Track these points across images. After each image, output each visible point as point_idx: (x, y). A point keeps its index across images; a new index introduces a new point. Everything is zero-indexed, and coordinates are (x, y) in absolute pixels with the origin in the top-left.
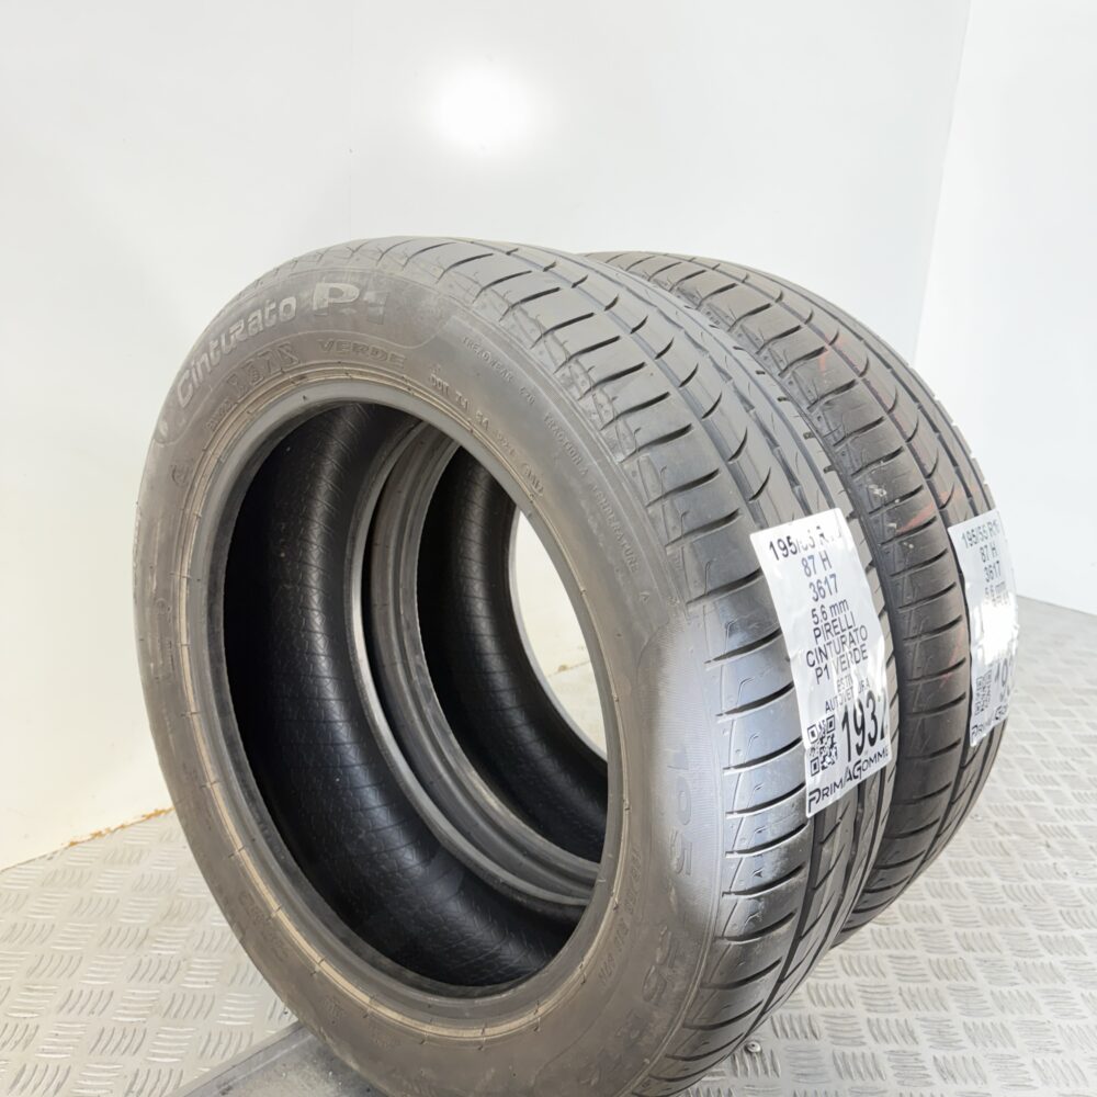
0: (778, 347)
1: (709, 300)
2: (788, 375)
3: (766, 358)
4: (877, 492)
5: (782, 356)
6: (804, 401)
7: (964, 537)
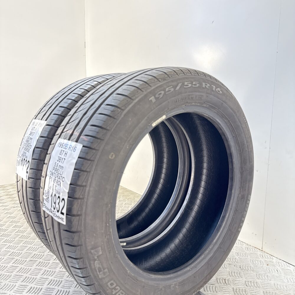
7: (59, 143)
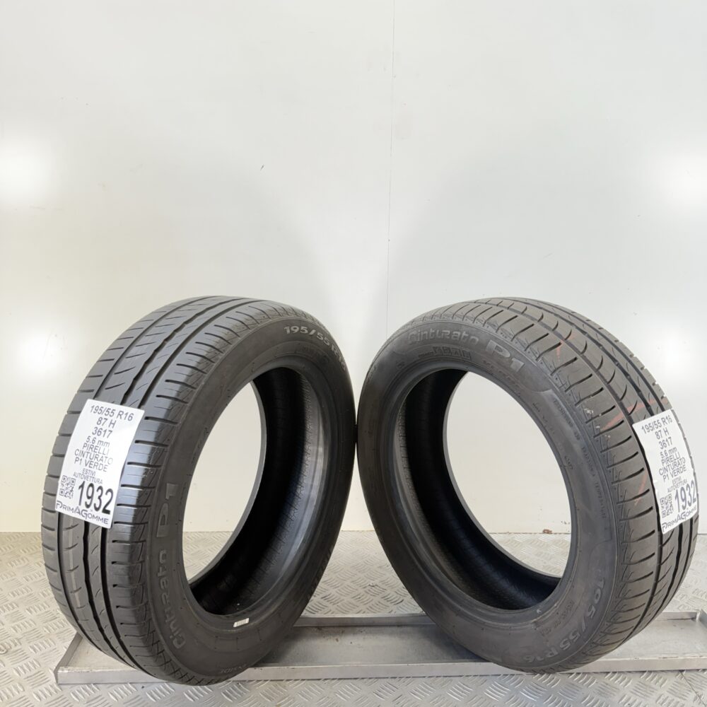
0: (535, 347)
1: (502, 327)
2: (540, 360)
3: (529, 352)
4: (588, 412)
5: (537, 351)
6: (548, 371)
